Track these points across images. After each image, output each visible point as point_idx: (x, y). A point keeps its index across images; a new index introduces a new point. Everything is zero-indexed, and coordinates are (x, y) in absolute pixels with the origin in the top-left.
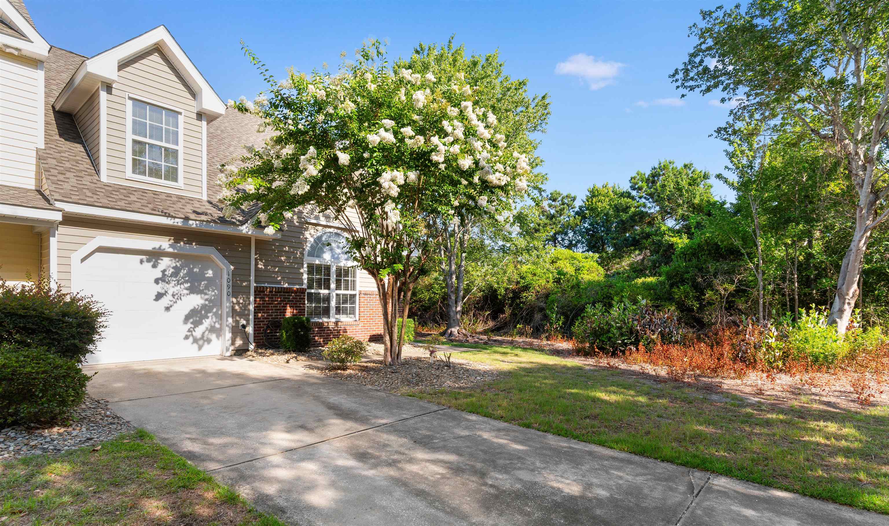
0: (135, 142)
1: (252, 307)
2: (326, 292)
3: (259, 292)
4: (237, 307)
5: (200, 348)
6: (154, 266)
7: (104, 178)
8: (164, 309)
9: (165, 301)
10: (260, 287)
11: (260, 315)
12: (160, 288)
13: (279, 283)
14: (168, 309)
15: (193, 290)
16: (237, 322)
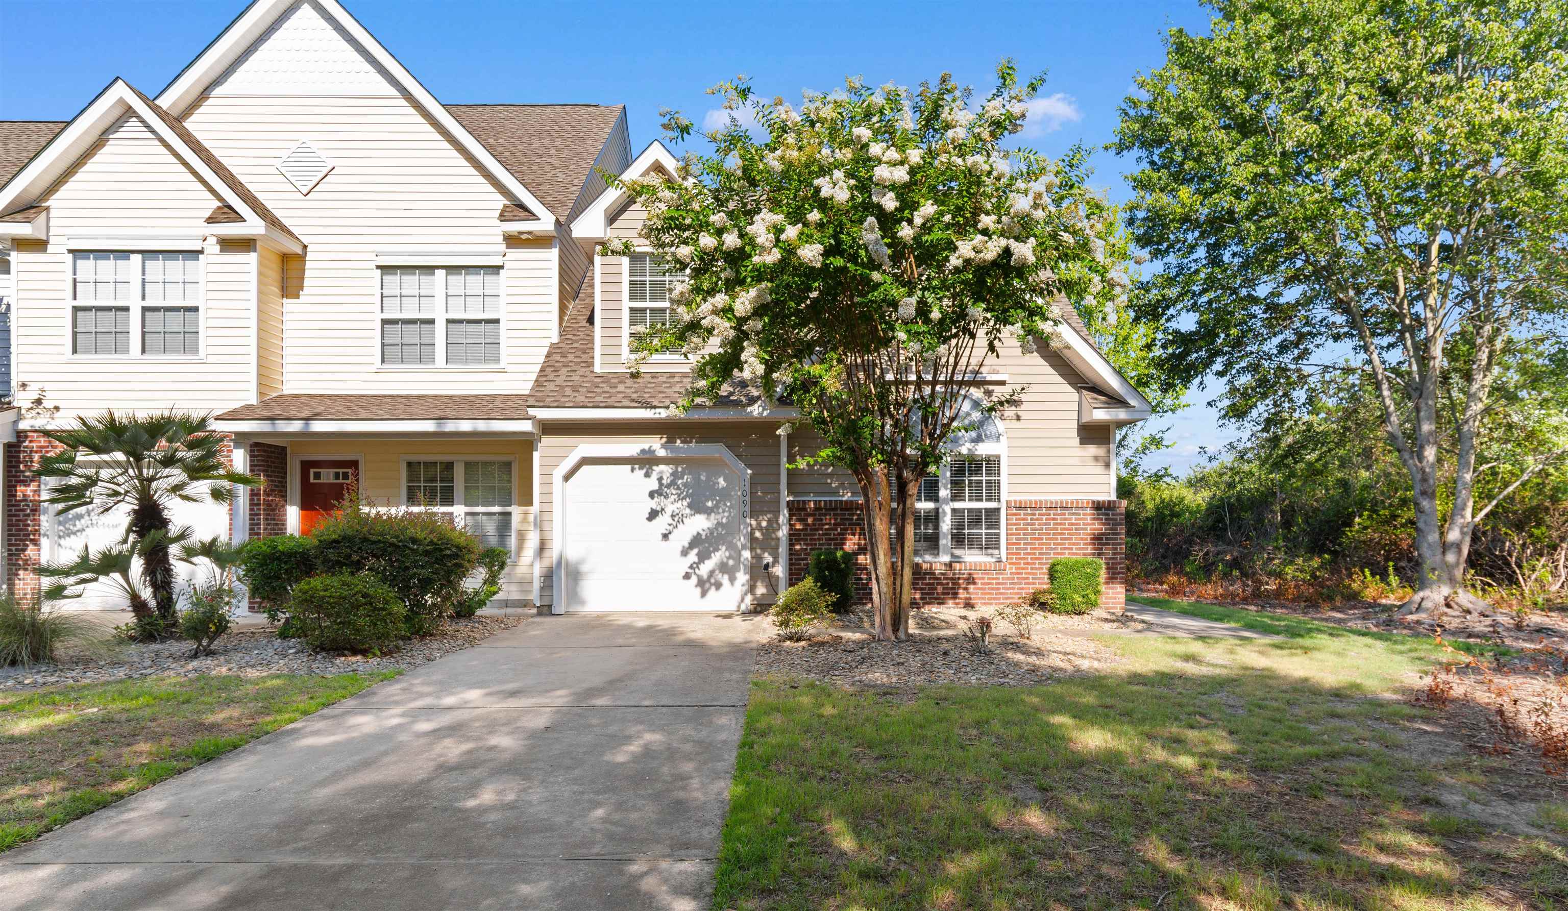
0: (632, 310)
1: (783, 533)
2: (930, 505)
3: (796, 509)
4: (758, 534)
5: (704, 594)
6: (647, 475)
7: (598, 368)
8: (660, 537)
9: (663, 522)
10: (798, 502)
11: (798, 547)
12: (653, 504)
13: (835, 493)
14: (665, 536)
15: (697, 507)
16: (758, 558)
